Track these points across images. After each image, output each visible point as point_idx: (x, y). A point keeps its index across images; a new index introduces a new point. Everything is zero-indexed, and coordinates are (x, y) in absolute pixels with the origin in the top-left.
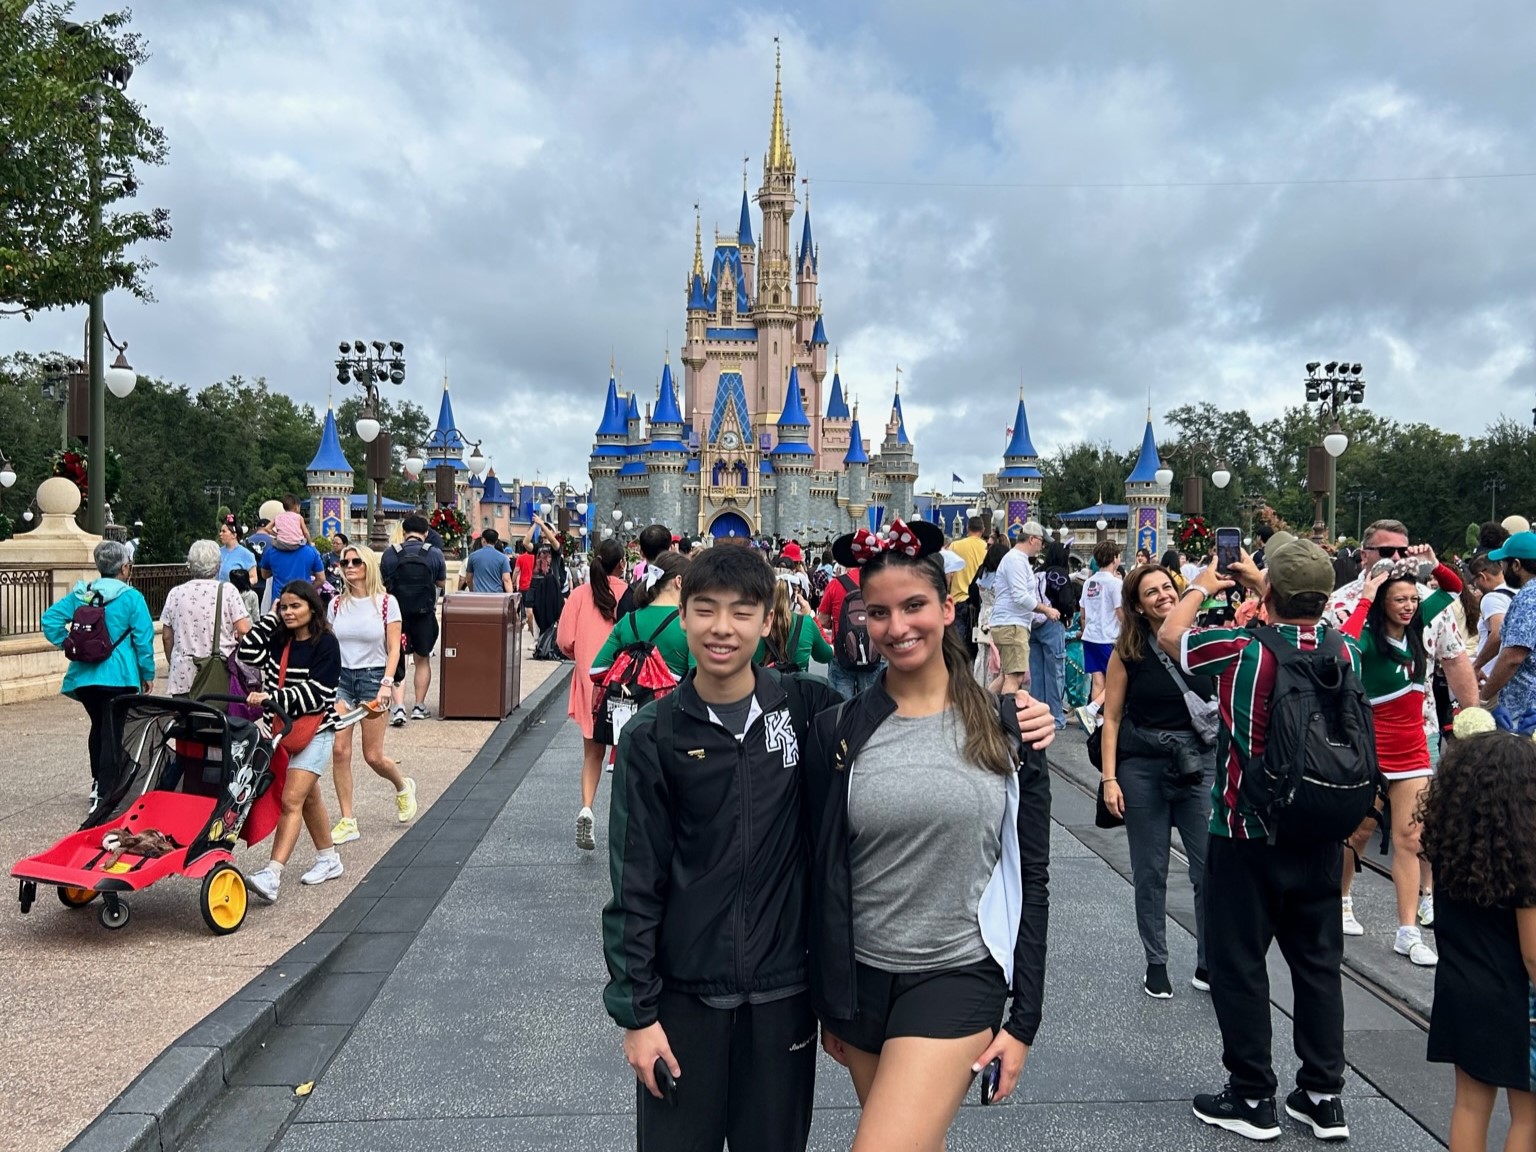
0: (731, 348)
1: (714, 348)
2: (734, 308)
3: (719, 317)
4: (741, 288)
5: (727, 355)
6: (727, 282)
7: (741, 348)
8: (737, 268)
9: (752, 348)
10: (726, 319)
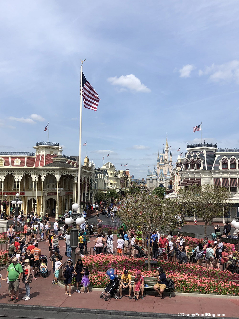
0: (162, 166)
1: (160, 166)
2: (162, 162)
3: (160, 163)
4: (163, 159)
5: (161, 167)
6: (161, 159)
7: (163, 166)
8: (162, 157)
9: (164, 166)
10: (161, 163)
